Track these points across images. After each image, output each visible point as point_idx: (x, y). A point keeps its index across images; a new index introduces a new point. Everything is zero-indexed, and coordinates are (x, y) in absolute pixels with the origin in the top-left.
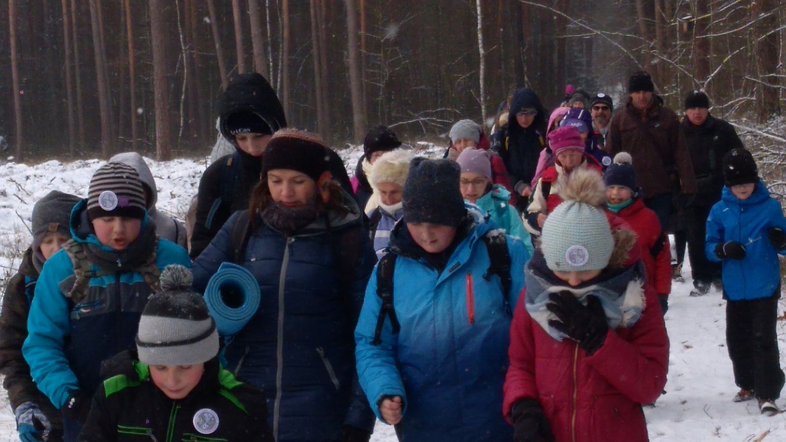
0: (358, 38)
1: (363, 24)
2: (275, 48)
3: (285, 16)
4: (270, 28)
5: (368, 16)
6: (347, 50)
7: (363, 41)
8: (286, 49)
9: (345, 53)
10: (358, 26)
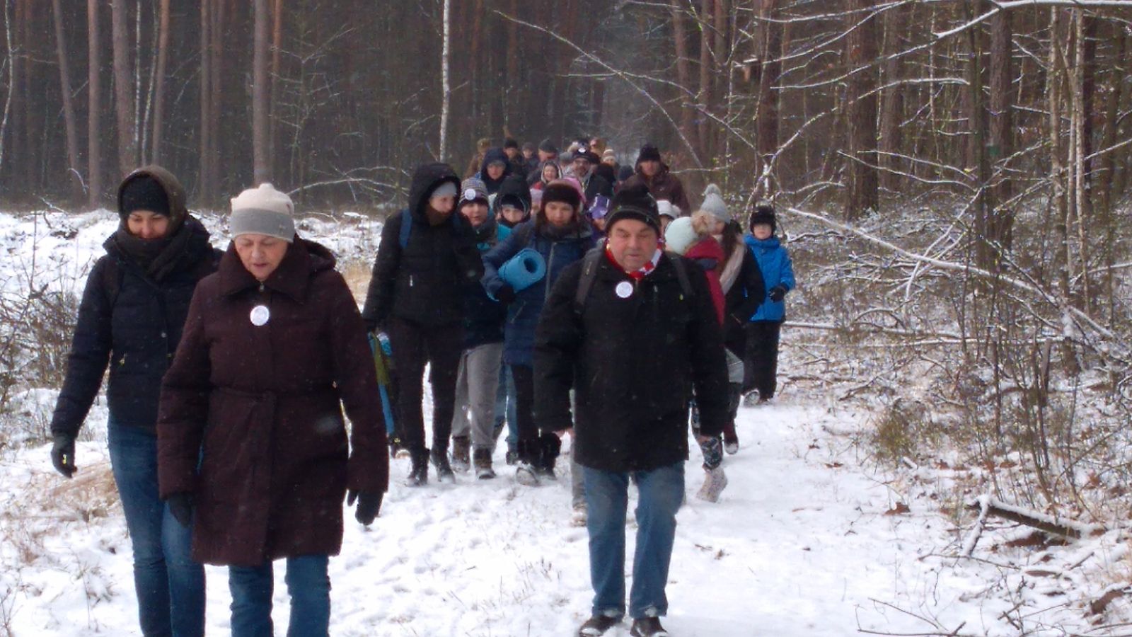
0: (269, 56)
1: (276, 35)
2: (146, 62)
3: (164, 16)
4: (141, 32)
5: (285, 25)
6: (252, 72)
7: (276, 61)
8: (162, 61)
9: (248, 75)
10: (270, 39)
